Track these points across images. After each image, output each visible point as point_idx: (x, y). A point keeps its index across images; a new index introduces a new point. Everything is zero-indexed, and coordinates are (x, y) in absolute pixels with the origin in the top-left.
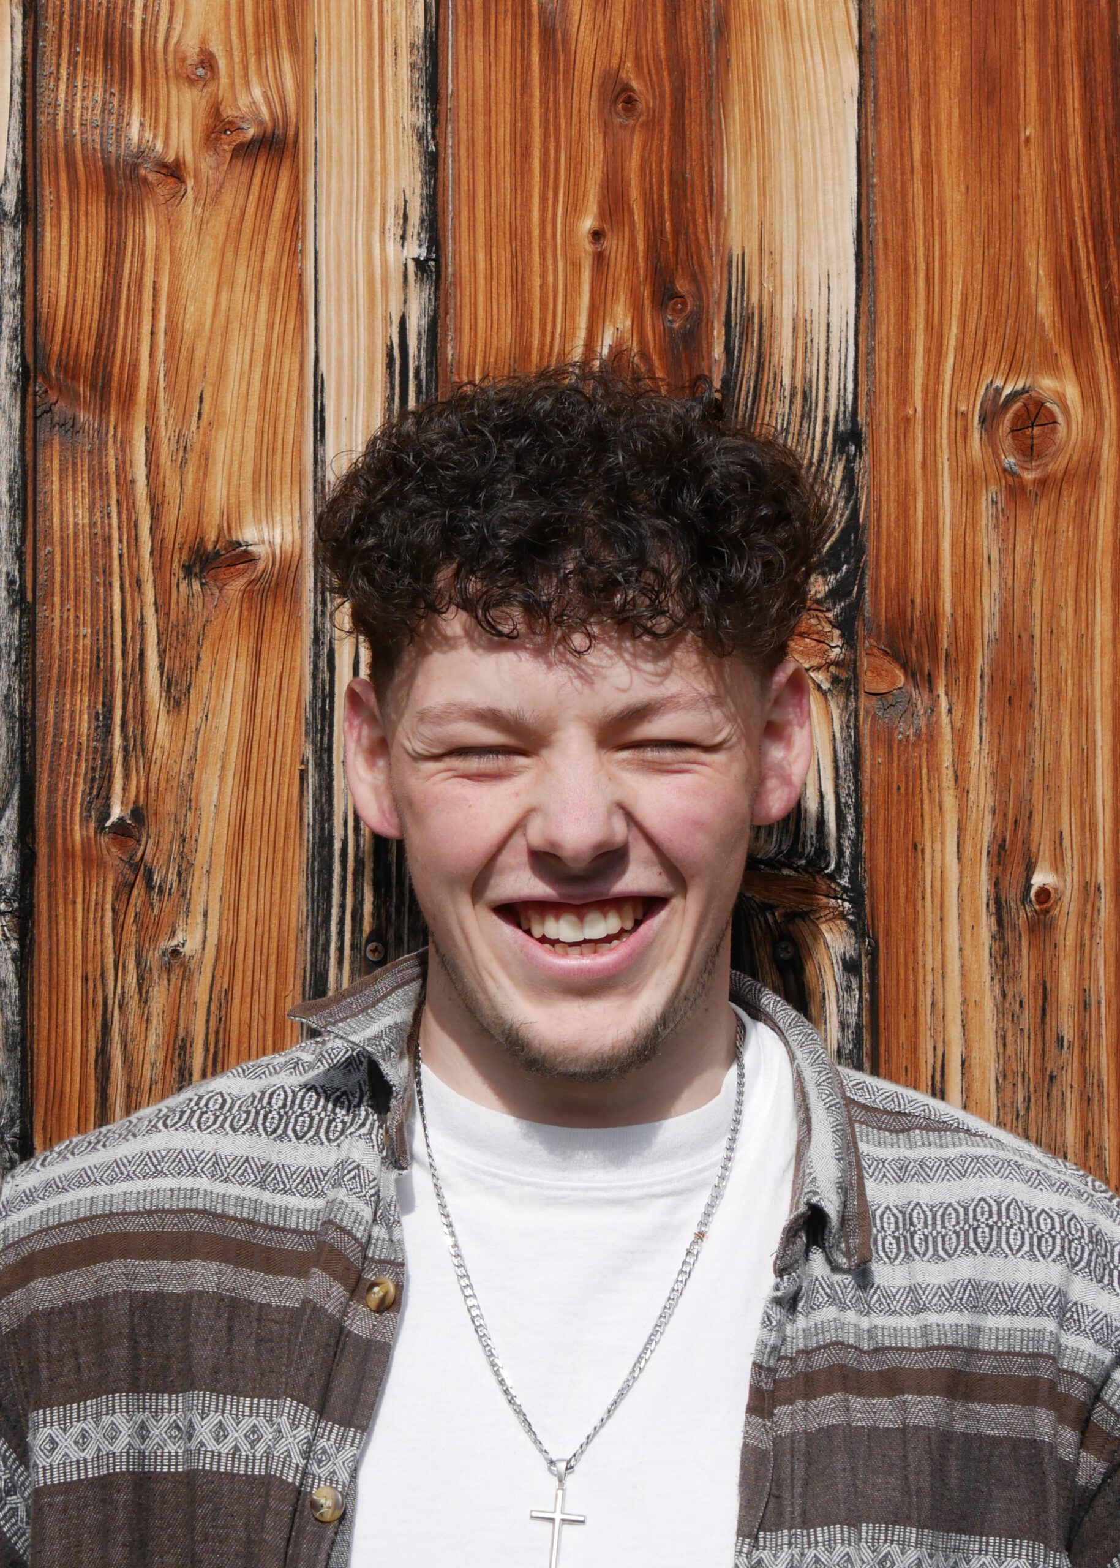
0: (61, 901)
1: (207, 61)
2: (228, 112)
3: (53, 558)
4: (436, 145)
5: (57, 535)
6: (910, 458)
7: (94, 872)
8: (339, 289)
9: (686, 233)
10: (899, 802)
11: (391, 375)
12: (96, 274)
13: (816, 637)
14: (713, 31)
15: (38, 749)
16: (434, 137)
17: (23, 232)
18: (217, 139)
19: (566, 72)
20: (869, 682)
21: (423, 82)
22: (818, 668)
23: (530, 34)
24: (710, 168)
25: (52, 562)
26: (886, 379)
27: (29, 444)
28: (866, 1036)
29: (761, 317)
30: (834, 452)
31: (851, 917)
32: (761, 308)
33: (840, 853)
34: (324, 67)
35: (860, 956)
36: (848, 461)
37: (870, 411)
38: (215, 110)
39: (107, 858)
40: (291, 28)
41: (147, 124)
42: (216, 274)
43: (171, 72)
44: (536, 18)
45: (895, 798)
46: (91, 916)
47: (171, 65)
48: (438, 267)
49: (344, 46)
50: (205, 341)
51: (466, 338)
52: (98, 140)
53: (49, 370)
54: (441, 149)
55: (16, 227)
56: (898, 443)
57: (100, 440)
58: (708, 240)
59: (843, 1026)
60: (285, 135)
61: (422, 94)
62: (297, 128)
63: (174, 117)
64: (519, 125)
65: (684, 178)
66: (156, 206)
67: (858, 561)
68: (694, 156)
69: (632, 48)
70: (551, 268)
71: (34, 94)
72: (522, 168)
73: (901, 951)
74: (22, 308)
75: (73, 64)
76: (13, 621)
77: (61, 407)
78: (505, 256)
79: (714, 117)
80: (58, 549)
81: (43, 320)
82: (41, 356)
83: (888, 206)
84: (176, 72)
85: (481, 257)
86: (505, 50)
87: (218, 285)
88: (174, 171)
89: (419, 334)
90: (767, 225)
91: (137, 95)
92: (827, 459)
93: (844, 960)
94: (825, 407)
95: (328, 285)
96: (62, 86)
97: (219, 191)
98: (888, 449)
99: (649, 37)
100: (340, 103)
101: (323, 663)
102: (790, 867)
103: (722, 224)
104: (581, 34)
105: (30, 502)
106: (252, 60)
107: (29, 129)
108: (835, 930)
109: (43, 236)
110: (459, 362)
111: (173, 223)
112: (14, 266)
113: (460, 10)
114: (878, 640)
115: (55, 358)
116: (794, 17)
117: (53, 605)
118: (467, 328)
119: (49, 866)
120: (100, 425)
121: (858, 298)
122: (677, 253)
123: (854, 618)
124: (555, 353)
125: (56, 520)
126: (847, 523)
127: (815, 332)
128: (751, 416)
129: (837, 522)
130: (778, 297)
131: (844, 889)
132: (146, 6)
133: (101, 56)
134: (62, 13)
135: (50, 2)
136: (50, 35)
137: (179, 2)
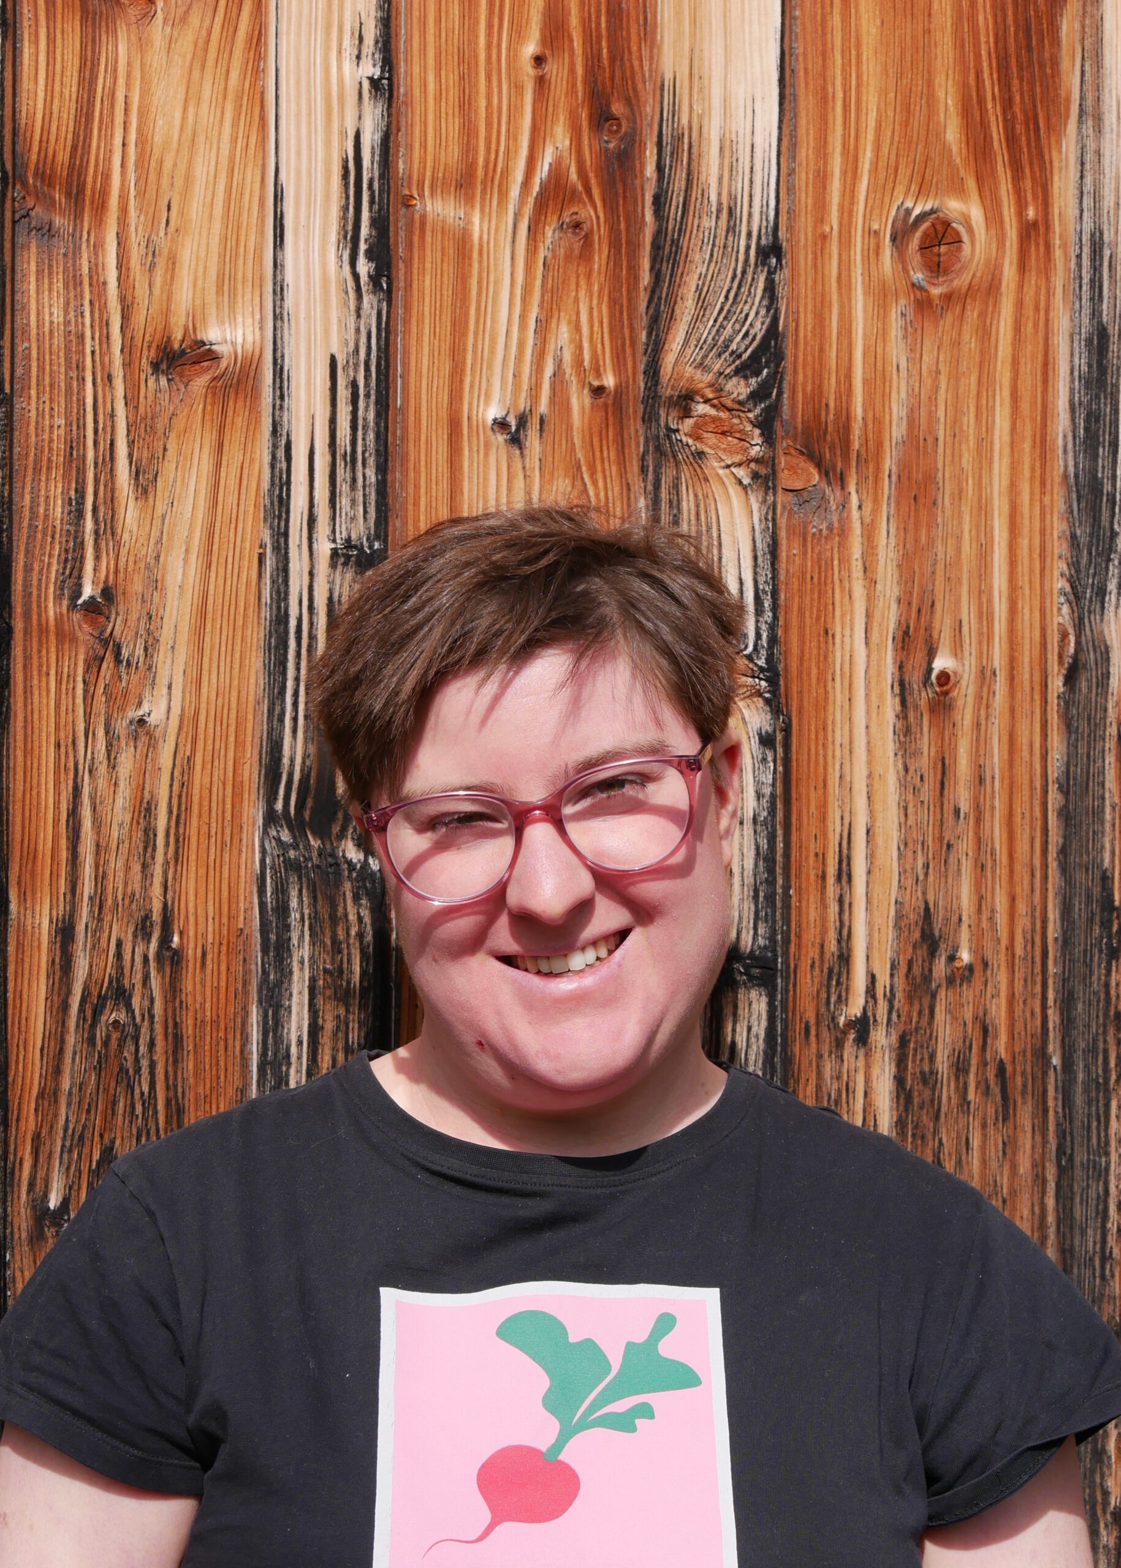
0: (35, 673)
3: (30, 354)
5: (34, 332)
6: (826, 272)
7: (66, 646)
8: (298, 104)
9: (622, 60)
10: (812, 590)
11: (346, 186)
12: (71, 88)
15: (15, 531)
17: (3, 45)
20: (786, 479)
22: (739, 465)
25: (28, 358)
26: (805, 199)
27: (8, 245)
28: (779, 805)
29: (690, 137)
30: (756, 265)
31: (767, 695)
32: (690, 129)
33: (758, 636)
35: (775, 731)
36: (770, 273)
37: (790, 228)
39: (79, 634)
42: (184, 90)
45: (809, 587)
46: (64, 687)
48: (391, 85)
50: (173, 153)
51: (416, 154)
53: (26, 177)
56: (815, 258)
57: (74, 243)
58: (641, 66)
59: (759, 796)
65: (620, 9)
66: (128, 25)
67: (778, 366)
70: (495, 90)
73: (813, 728)
74: (2, 118)
77: (38, 212)
78: (454, 77)
80: (34, 346)
81: (22, 131)
82: (19, 162)
83: (808, 37)
85: (431, 78)
87: (186, 100)
89: (373, 148)
90: (697, 51)
92: (750, 271)
93: (760, 735)
94: (749, 222)
95: (288, 101)
97: (187, 12)
98: (806, 264)
101: (281, 453)
103: (655, 50)
105: (8, 300)
108: (752, 706)
109: (22, 52)
110: (410, 177)
111: (143, 41)
114: (795, 441)
115: (32, 167)
117: (29, 398)
118: (417, 145)
119: (25, 640)
120: (74, 230)
121: (781, 121)
122: (612, 78)
123: (773, 419)
124: (499, 170)
125: (33, 318)
126: (768, 331)
127: (740, 152)
128: (680, 230)
129: (759, 329)
130: (706, 119)
131: (761, 669)
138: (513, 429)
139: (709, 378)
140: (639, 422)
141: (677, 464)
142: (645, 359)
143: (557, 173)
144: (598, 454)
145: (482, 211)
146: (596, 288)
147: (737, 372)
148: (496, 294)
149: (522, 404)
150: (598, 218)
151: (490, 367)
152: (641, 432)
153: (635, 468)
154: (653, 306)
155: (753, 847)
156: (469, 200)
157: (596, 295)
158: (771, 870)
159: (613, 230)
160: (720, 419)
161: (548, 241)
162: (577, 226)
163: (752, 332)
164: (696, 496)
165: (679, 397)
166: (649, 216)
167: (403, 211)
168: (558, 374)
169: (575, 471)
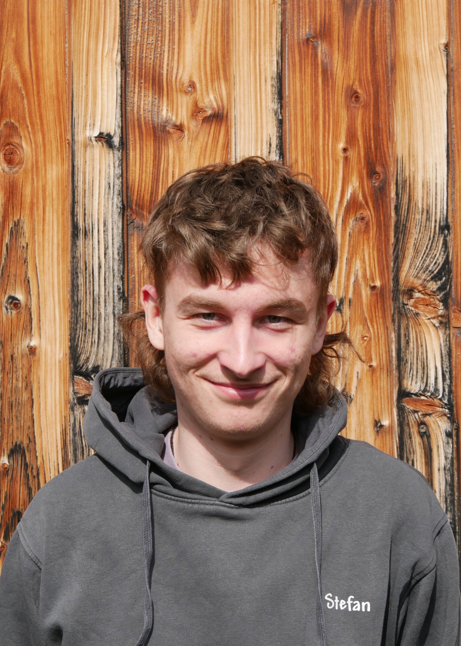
1: (192, 85)
2: (200, 105)
3: (135, 280)
4: (282, 116)
5: (136, 270)
9: (380, 149)
12: (150, 168)
13: (433, 306)
14: (389, 69)
16: (281, 113)
17: (122, 153)
18: (197, 115)
19: (332, 86)
20: (454, 323)
21: (276, 92)
22: (434, 318)
23: (318, 72)
24: (389, 123)
25: (134, 281)
26: (459, 204)
27: (125, 235)
28: (455, 462)
29: (410, 181)
30: (439, 234)
31: (449, 415)
32: (410, 177)
33: (444, 390)
34: (238, 87)
35: (452, 430)
36: (445, 237)
37: (453, 217)
38: (196, 104)
40: (225, 71)
41: (169, 110)
43: (178, 90)
44: (320, 66)
47: (178, 87)
49: (246, 78)
52: (150, 116)
53: (132, 206)
54: (284, 118)
55: (119, 151)
58: (388, 151)
59: (446, 458)
60: (223, 113)
61: (276, 97)
62: (227, 110)
63: (180, 107)
64: (314, 107)
65: (379, 127)
66: (173, 142)
67: (449, 276)
68: (383, 118)
69: (358, 77)
70: (327, 163)
71: (125, 99)
72: (315, 124)
74: (122, 183)
75: (140, 87)
76: (120, 304)
77: (137, 221)
78: (309, 158)
79: (390, 103)
80: (137, 276)
81: (130, 187)
82: (129, 200)
83: (459, 136)
84: (180, 89)
85: (300, 159)
86: (308, 78)
88: (180, 128)
90: (411, 145)
91: (165, 98)
92: (436, 236)
93: (446, 432)
94: (435, 216)
96: (136, 96)
97: (197, 135)
98: (460, 232)
99: (364, 72)
100: (244, 101)
102: (424, 396)
103: (394, 145)
104: (338, 71)
105: (126, 258)
106: (210, 84)
107: (124, 113)
108: (442, 420)
109: (129, 154)
111: (180, 148)
112: (119, 166)
113: (290, 63)
114: (458, 307)
115: (134, 202)
116: (421, 63)
117: (135, 298)
121: (448, 173)
122: (376, 156)
123: (448, 298)
124: (329, 196)
125: (136, 264)
126: (445, 261)
127: (431, 186)
128: (406, 220)
129: (441, 261)
130: (416, 173)
131: (446, 404)
132: (168, 64)
133: (151, 84)
134: (136, 67)
135: (131, 63)
136: (131, 76)
137: (181, 62)
139: (420, 282)
140: (391, 300)
141: (408, 318)
142: (393, 274)
143: (354, 197)
144: (374, 314)
146: (371, 244)
147: (432, 279)
149: (342, 294)
150: (371, 215)
152: (392, 305)
153: (389, 320)
154: (396, 252)
155: (444, 480)
157: (371, 247)
158: (452, 490)
159: (378, 220)
160: (425, 299)
161: (351, 225)
162: (363, 219)
163: (438, 262)
164: (416, 332)
165: (408, 290)
166: (393, 214)
168: (356, 281)
169: (364, 322)
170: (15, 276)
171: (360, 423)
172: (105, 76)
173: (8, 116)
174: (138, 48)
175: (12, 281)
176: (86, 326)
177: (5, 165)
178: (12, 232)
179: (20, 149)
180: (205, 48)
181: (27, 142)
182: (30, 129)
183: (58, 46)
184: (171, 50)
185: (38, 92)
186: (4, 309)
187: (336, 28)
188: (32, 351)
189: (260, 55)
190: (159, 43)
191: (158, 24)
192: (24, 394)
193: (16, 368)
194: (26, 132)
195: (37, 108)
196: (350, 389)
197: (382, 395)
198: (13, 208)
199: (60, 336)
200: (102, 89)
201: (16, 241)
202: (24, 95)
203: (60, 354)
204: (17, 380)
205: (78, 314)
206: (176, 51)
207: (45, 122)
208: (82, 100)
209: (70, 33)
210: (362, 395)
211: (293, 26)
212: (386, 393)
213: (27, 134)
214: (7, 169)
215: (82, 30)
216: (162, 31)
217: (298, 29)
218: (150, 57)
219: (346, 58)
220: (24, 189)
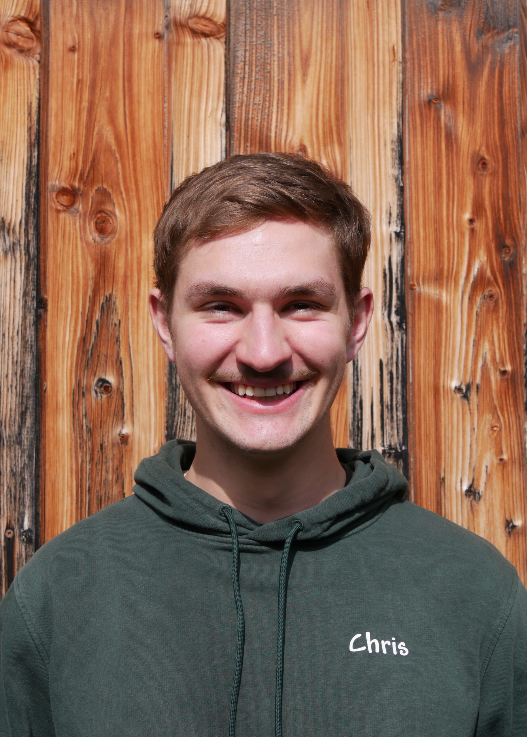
1: (303, 149)
4: (403, 183)
9: (510, 220)
11: (385, 281)
14: (520, 134)
16: (402, 179)
19: (457, 152)
21: (397, 156)
23: (441, 136)
24: (520, 192)
34: (354, 151)
40: (339, 134)
44: (443, 130)
49: (362, 142)
51: (416, 266)
54: (405, 185)
58: (519, 222)
61: (397, 162)
64: (437, 174)
65: (508, 197)
68: (513, 187)
69: (484, 142)
70: (452, 235)
72: (439, 193)
75: (246, 151)
78: (432, 230)
79: (521, 170)
85: (421, 231)
86: (430, 143)
89: (397, 265)
99: (492, 136)
100: (362, 166)
101: (358, 406)
104: (463, 136)
106: (322, 148)
110: (413, 276)
113: (411, 126)
122: (505, 229)
124: (454, 272)
132: (276, 126)
133: (257, 147)
134: (241, 129)
135: (236, 126)
136: (235, 139)
137: (291, 124)
138: (464, 391)
140: (523, 387)
143: (482, 273)
144: (504, 402)
145: (447, 290)
146: (501, 325)
148: (455, 328)
149: (468, 379)
150: (501, 292)
151: (453, 362)
152: (524, 391)
153: (521, 408)
156: (441, 286)
157: (501, 328)
159: (508, 299)
161: (478, 304)
162: (491, 296)
166: (525, 291)
167: (410, 291)
168: (485, 365)
169: (493, 410)
170: (106, 356)
171: (490, 523)
172: (208, 138)
173: (100, 180)
174: (244, 108)
175: (103, 362)
176: (185, 413)
177: (96, 235)
178: (102, 308)
179: (113, 218)
180: (317, 109)
181: (120, 210)
182: (124, 195)
183: (156, 106)
184: (280, 111)
185: (134, 156)
186: (93, 393)
187: (460, 89)
188: (124, 439)
189: (379, 117)
190: (267, 103)
191: (266, 83)
192: (114, 488)
193: (106, 458)
194: (120, 198)
195: (132, 172)
196: (478, 485)
197: (514, 492)
198: (104, 282)
199: (156, 423)
200: (205, 152)
201: (107, 318)
202: (118, 159)
203: (155, 443)
204: (107, 472)
205: (177, 399)
206: (285, 112)
207: (141, 187)
208: (182, 164)
209: (170, 92)
210: (492, 491)
211: (413, 86)
212: (518, 490)
213: (121, 201)
214: (98, 239)
215: (184, 88)
216: (270, 90)
217: (419, 89)
218: (256, 118)
219: (471, 121)
220: (116, 260)
